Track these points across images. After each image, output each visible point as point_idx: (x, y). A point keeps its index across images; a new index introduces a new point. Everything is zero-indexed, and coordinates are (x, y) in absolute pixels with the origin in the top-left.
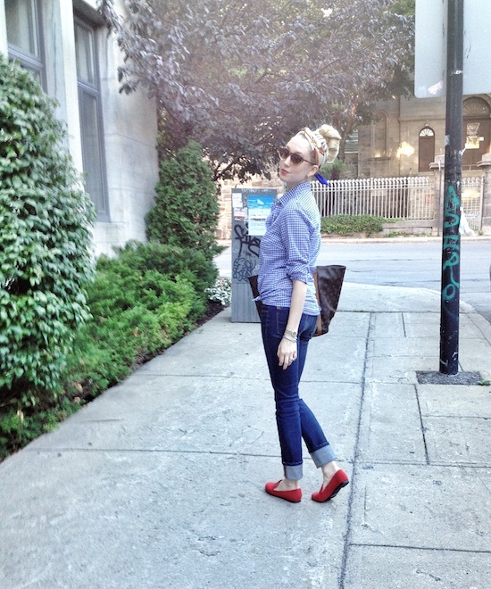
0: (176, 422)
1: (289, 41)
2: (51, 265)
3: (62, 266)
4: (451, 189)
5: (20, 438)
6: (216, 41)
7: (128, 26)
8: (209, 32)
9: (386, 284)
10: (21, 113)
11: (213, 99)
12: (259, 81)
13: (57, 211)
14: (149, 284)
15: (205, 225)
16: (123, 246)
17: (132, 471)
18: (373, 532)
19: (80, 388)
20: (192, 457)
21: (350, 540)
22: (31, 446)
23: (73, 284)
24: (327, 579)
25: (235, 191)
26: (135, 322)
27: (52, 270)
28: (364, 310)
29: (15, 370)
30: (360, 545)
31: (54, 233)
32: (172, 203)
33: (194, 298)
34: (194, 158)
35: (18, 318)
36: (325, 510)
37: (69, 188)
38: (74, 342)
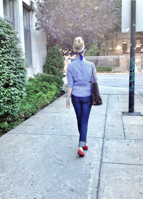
0: (51, 126)
1: (85, 16)
2: (16, 80)
3: (19, 80)
4: (132, 59)
5: (6, 130)
6: (64, 15)
7: (38, 11)
8: (62, 13)
9: (113, 86)
10: (8, 35)
11: (63, 32)
12: (76, 27)
13: (17, 64)
14: (44, 86)
15: (60, 69)
16: (36, 74)
17: (38, 140)
18: (109, 159)
19: (23, 115)
20: (56, 136)
21: (102, 161)
22: (8, 132)
23: (22, 85)
24: (95, 173)
25: (69, 59)
26: (40, 97)
27: (16, 81)
28: (106, 94)
29: (5, 110)
30: (105, 163)
31: (16, 70)
32: (51, 62)
33: (57, 90)
34: (57, 49)
35: (6, 95)
36: (95, 152)
37: (21, 58)
38: (22, 102)
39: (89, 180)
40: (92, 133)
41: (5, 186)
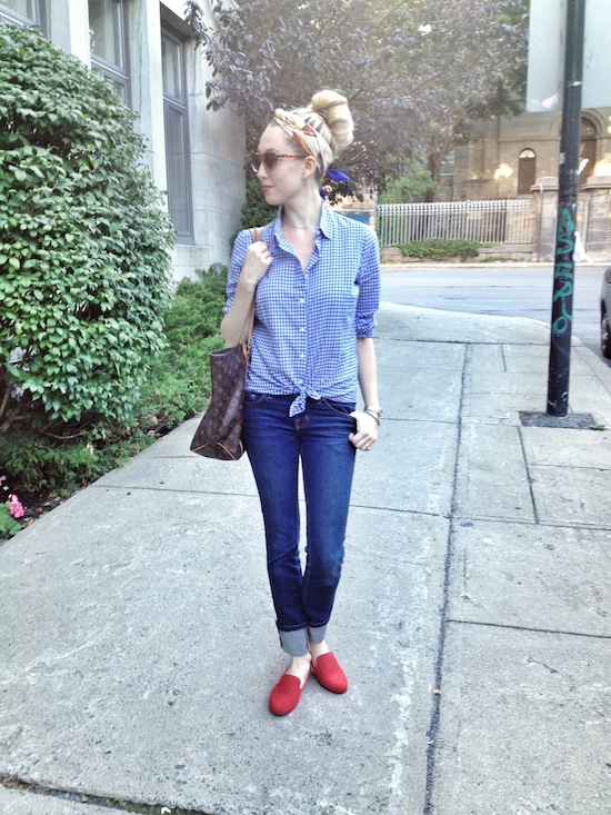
1: (387, 56)
2: (124, 290)
3: (136, 291)
4: (566, 212)
5: (90, 472)
6: (310, 55)
7: (218, 39)
8: (303, 46)
9: (483, 312)
10: (96, 123)
17: (205, 516)
18: (475, 606)
19: (155, 420)
21: (448, 615)
22: (100, 481)
23: (148, 310)
27: (126, 295)
28: (459, 340)
29: (84, 401)
30: (460, 622)
31: (129, 255)
35: (88, 346)
36: (419, 577)
39: (397, 696)
40: (408, 494)
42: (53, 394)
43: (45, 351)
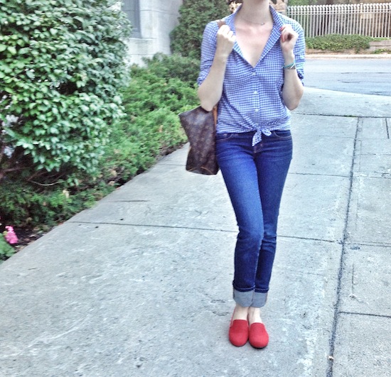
0: (193, 204)
2: (94, 72)
3: (102, 72)
5: (65, 212)
9: (372, 93)
13: (100, 27)
14: (172, 90)
16: (151, 57)
17: (156, 243)
18: (360, 302)
19: (114, 173)
20: (206, 234)
21: (339, 308)
22: (74, 219)
23: (111, 87)
24: (320, 340)
26: (160, 121)
27: (95, 75)
28: (353, 115)
29: (63, 156)
30: (348, 313)
31: (97, 45)
32: (193, 23)
35: (66, 114)
36: (319, 283)
37: (109, 8)
38: (110, 136)
39: (301, 360)
40: (311, 227)
41: (63, 367)
42: (40, 150)
43: (35, 117)
